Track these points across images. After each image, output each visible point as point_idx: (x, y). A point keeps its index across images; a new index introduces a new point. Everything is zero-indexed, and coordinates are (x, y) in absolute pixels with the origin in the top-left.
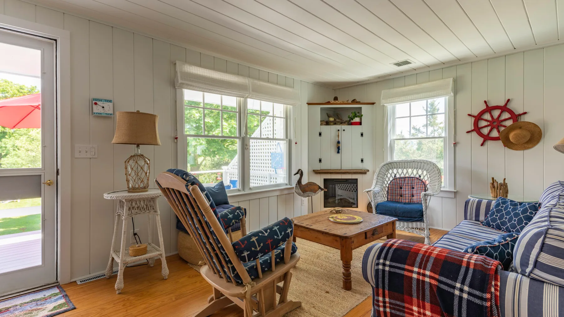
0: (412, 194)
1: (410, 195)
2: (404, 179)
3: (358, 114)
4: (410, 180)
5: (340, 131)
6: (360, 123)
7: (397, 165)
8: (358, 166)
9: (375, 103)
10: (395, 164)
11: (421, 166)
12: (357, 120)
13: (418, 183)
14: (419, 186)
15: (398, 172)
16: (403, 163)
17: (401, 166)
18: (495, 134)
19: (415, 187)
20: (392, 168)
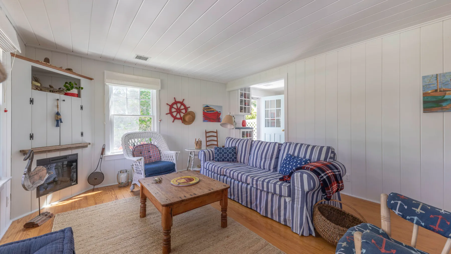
0: (150, 156)
1: (148, 157)
2: (142, 146)
3: (75, 86)
4: (146, 146)
5: (59, 101)
6: (78, 95)
7: (133, 136)
8: (78, 139)
9: (94, 79)
10: (131, 135)
11: (150, 135)
12: (75, 91)
13: (153, 147)
14: (154, 149)
15: (135, 142)
16: (137, 134)
17: (136, 136)
18: (178, 116)
19: (151, 151)
20: (131, 139)
